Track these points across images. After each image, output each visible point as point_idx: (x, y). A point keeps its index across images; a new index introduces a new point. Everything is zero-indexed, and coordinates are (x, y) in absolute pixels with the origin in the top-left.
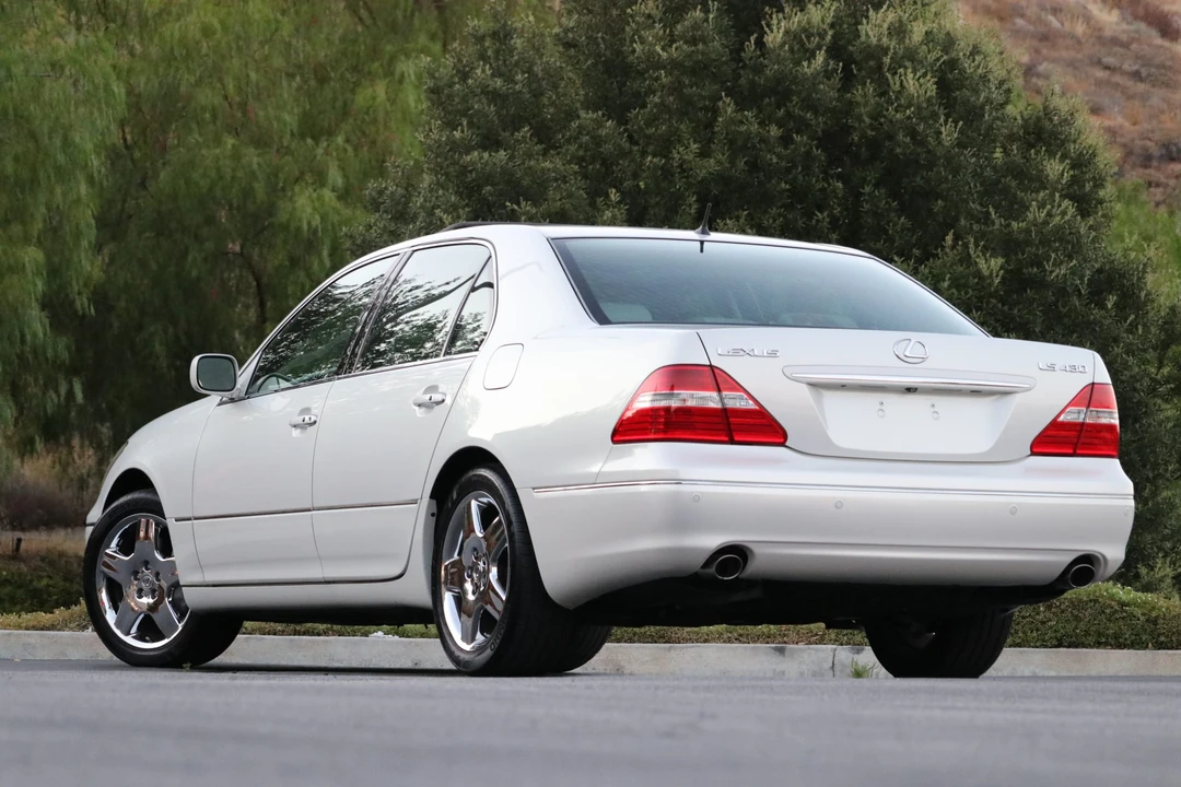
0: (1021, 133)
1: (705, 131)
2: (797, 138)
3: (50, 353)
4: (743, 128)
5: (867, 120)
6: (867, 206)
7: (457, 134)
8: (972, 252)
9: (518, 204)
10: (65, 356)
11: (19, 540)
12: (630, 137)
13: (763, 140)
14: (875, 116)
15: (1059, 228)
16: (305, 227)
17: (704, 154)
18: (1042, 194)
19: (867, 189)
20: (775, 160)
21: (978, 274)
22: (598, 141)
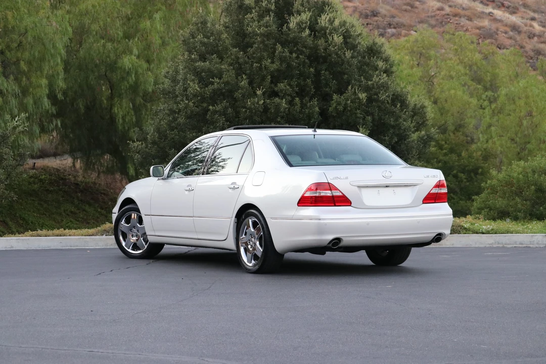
0: (367, 50)
1: (272, 55)
2: (301, 57)
3: (50, 112)
4: (284, 54)
5: (322, 51)
6: (323, 77)
7: (193, 56)
8: (356, 91)
9: (214, 79)
10: (55, 112)
11: (35, 163)
12: (248, 57)
13: (290, 58)
14: (325, 49)
15: (383, 83)
16: (127, 68)
17: (273, 62)
18: (377, 72)
19: (323, 72)
20: (295, 64)
21: (359, 98)
22: (238, 58)
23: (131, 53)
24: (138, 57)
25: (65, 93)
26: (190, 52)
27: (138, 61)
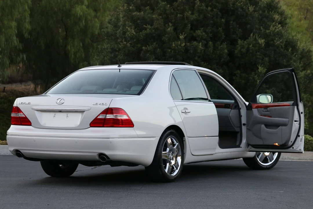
0: (266, 6)
1: (192, 8)
2: (215, 10)
3: (18, 47)
4: (202, 8)
5: (231, 5)
6: (231, 27)
7: (131, 7)
8: (257, 38)
9: (147, 26)
10: (21, 48)
11: (5, 87)
12: (174, 10)
13: (206, 10)
14: (234, 4)
15: (278, 32)
17: (192, 14)
18: (274, 23)
19: (231, 22)
20: (209, 15)
21: (259, 43)
22: (165, 10)
23: (82, 3)
24: (88, 7)
25: (30, 33)
26: (129, 5)
27: (87, 10)
